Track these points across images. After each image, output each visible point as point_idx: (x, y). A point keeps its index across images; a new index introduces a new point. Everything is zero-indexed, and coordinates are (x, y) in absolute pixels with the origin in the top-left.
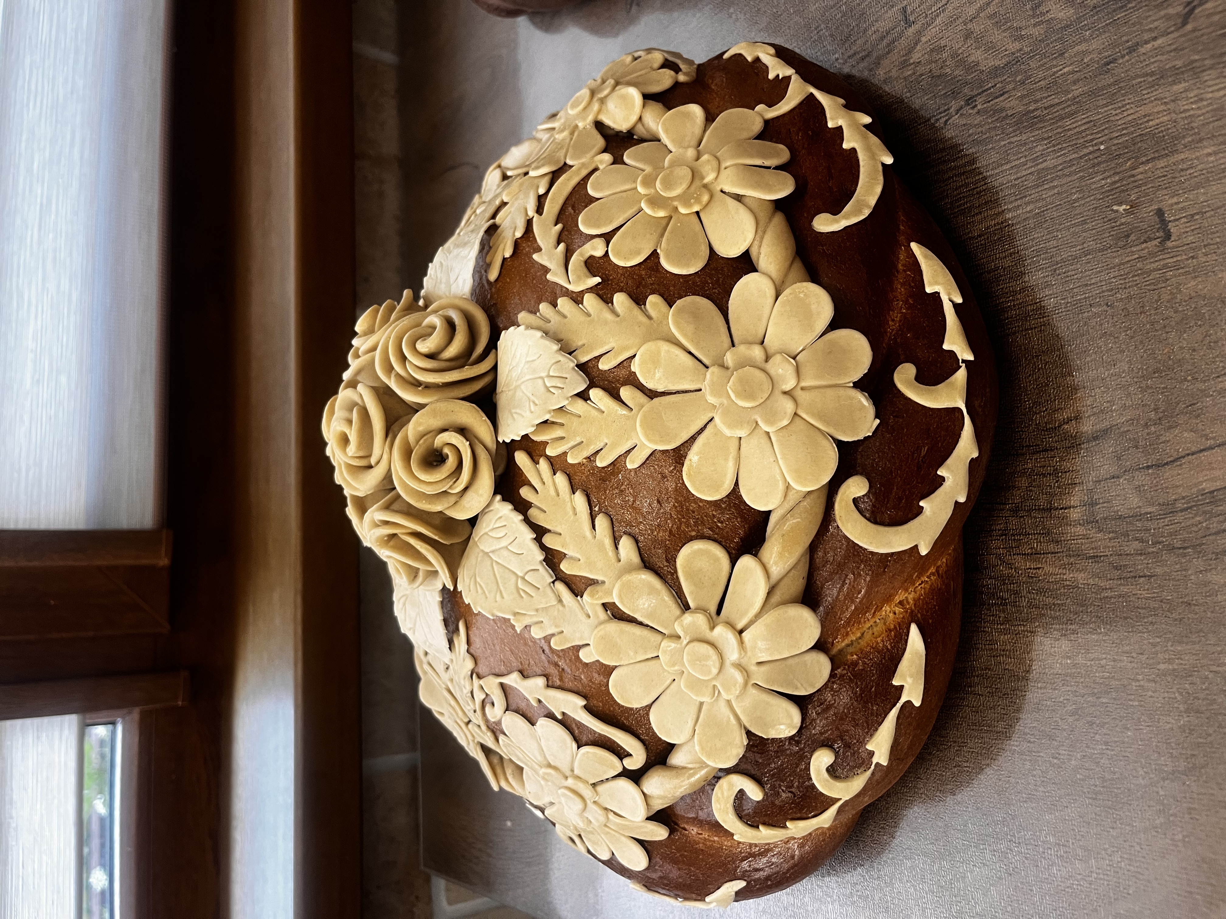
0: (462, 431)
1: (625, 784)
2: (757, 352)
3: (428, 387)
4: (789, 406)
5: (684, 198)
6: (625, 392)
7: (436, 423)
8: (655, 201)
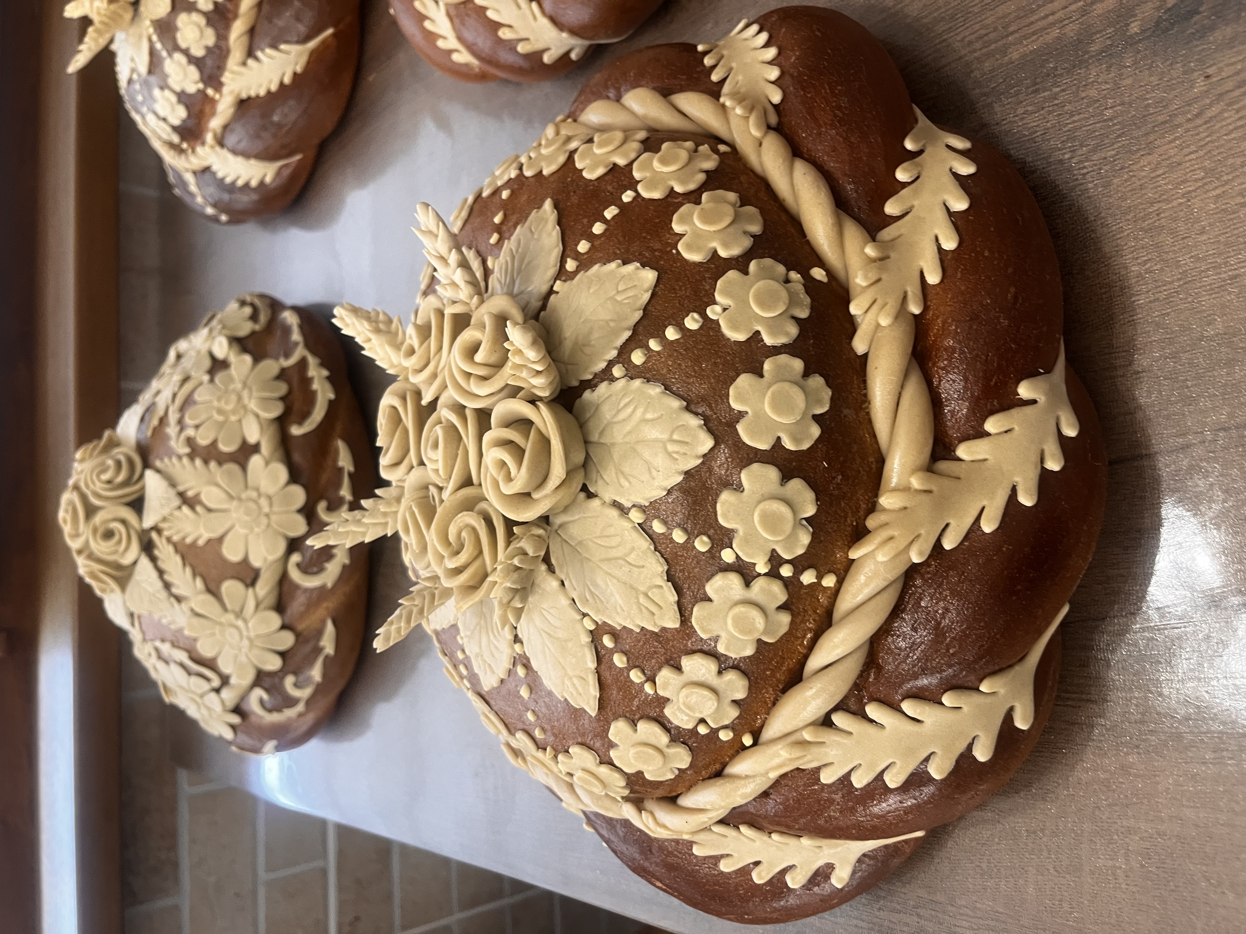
0: (124, 522)
1: (213, 695)
2: (254, 494)
3: (107, 498)
4: (264, 521)
5: (234, 412)
6: (199, 508)
7: (110, 516)
8: (220, 411)
